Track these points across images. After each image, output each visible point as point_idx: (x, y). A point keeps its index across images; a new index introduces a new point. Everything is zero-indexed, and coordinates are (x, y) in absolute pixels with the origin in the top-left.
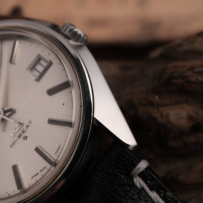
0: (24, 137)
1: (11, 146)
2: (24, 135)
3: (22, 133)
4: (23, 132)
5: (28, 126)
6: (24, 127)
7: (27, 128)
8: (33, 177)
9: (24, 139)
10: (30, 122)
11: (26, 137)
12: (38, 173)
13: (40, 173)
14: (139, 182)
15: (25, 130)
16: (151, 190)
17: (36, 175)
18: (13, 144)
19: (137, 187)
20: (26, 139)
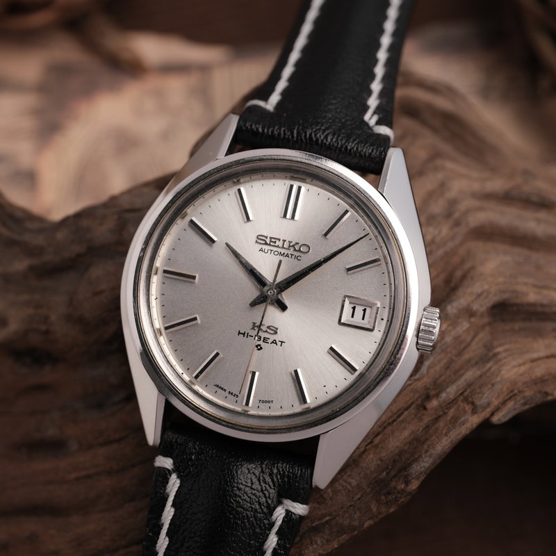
0: (259, 345)
1: (239, 333)
2: (261, 343)
3: (262, 339)
4: (265, 340)
5: (276, 343)
6: (272, 338)
7: (273, 342)
8: (218, 386)
9: (257, 346)
10: (282, 342)
11: (261, 348)
12: (225, 390)
13: (227, 391)
14: (279, 514)
15: (269, 341)
16: (277, 533)
17: (222, 389)
18: (244, 334)
19: (272, 515)
20: (259, 350)
